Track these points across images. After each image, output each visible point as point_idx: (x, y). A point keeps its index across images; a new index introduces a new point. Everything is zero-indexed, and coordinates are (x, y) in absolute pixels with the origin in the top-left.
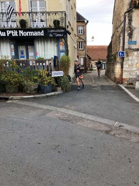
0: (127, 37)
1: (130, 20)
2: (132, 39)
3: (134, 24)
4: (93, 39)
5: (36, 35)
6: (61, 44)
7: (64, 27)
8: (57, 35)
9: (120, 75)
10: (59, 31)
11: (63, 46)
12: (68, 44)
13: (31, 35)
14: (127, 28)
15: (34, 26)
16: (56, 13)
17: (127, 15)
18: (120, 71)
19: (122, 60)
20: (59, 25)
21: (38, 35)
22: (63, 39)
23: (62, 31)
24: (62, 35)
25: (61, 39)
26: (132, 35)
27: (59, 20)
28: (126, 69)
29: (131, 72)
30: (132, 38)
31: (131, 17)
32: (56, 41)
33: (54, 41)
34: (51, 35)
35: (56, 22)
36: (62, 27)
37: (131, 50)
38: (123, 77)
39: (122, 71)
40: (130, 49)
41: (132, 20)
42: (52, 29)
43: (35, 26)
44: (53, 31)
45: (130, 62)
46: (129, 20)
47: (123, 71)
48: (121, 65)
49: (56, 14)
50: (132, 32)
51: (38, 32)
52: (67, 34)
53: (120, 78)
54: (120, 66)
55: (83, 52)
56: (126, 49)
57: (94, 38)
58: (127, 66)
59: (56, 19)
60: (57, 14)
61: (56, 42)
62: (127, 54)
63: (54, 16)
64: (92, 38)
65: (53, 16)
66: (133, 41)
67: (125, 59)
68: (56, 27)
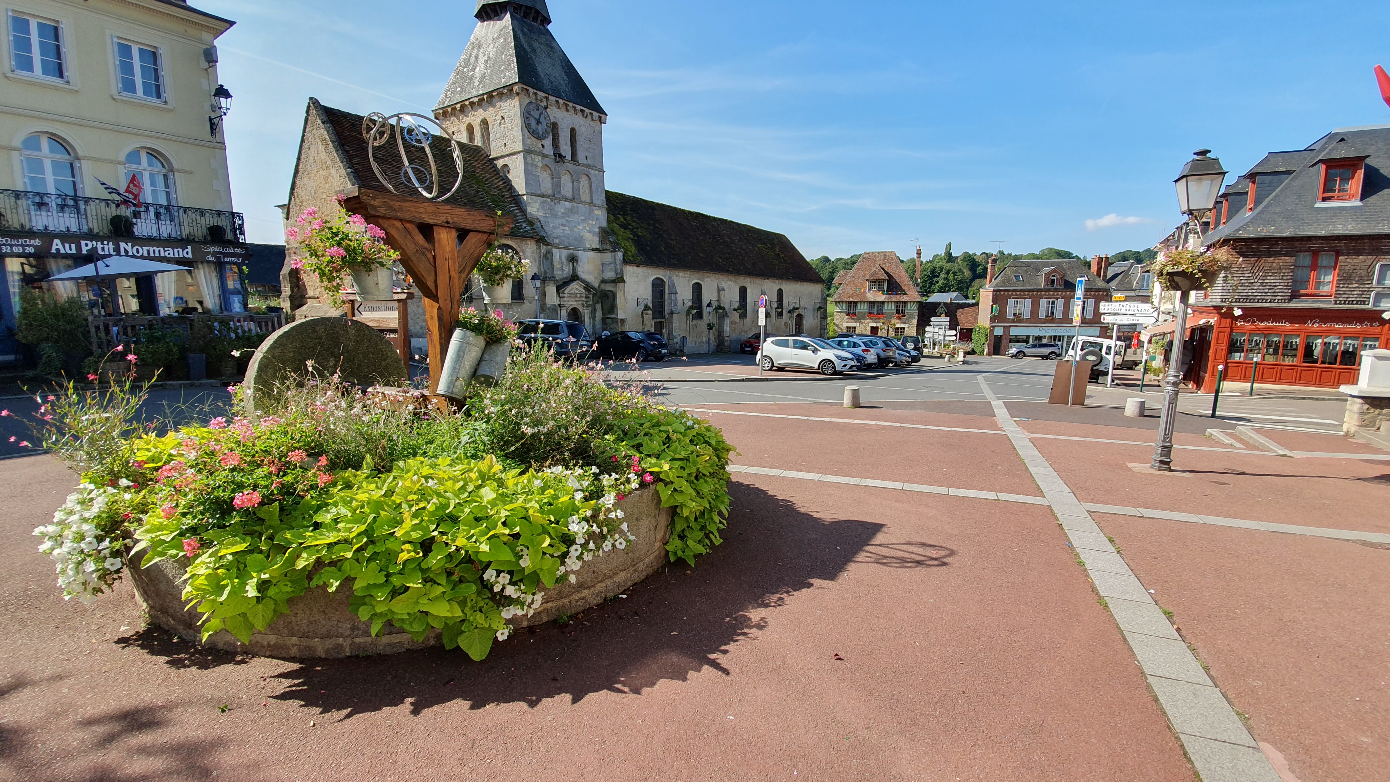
6: (229, 277)
8: (228, 259)
10: (230, 250)
11: (234, 280)
23: (239, 251)
24: (239, 260)
33: (215, 269)
34: (211, 259)
44: (216, 249)
51: (176, 250)
61: (218, 272)
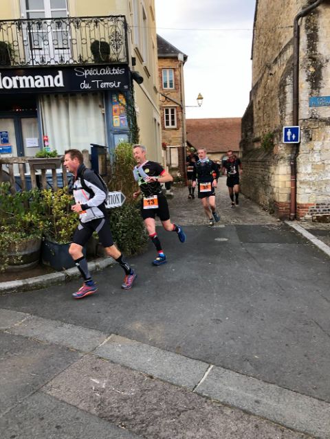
0: (305, 86)
1: (313, 38)
2: (321, 91)
3: (323, 49)
4: (200, 100)
5: (42, 85)
6: (115, 111)
7: (122, 61)
8: (104, 85)
9: (290, 195)
11: (121, 115)
12: (137, 110)
13: (27, 86)
14: (304, 59)
15: (33, 60)
16: (97, 20)
17: (304, 23)
18: (288, 184)
19: (295, 152)
20: (108, 57)
21: (47, 85)
22: (121, 97)
23: (117, 72)
24: (117, 85)
25: (115, 98)
26: (321, 79)
27: (107, 41)
28: (308, 178)
29: (321, 185)
30: (320, 88)
31: (315, 30)
32: (100, 103)
33: (96, 101)
34: (86, 86)
35: (100, 48)
36: (118, 61)
37: (320, 123)
38: (300, 201)
39: (294, 183)
40: (314, 118)
41: (317, 36)
42: (89, 67)
43: (38, 59)
44: (91, 73)
45: (316, 158)
46: (308, 36)
47: (298, 183)
48: (291, 165)
49: (96, 22)
50: (321, 72)
51: (46, 77)
52: (132, 82)
53: (290, 204)
54: (289, 167)
55: (178, 133)
56: (304, 120)
57: (202, 98)
58: (309, 170)
59: (98, 39)
60: (101, 24)
61: (100, 106)
62: (309, 134)
63: (92, 28)
64: (198, 99)
65: (90, 31)
66: (322, 96)
67: (302, 147)
68: (100, 61)
